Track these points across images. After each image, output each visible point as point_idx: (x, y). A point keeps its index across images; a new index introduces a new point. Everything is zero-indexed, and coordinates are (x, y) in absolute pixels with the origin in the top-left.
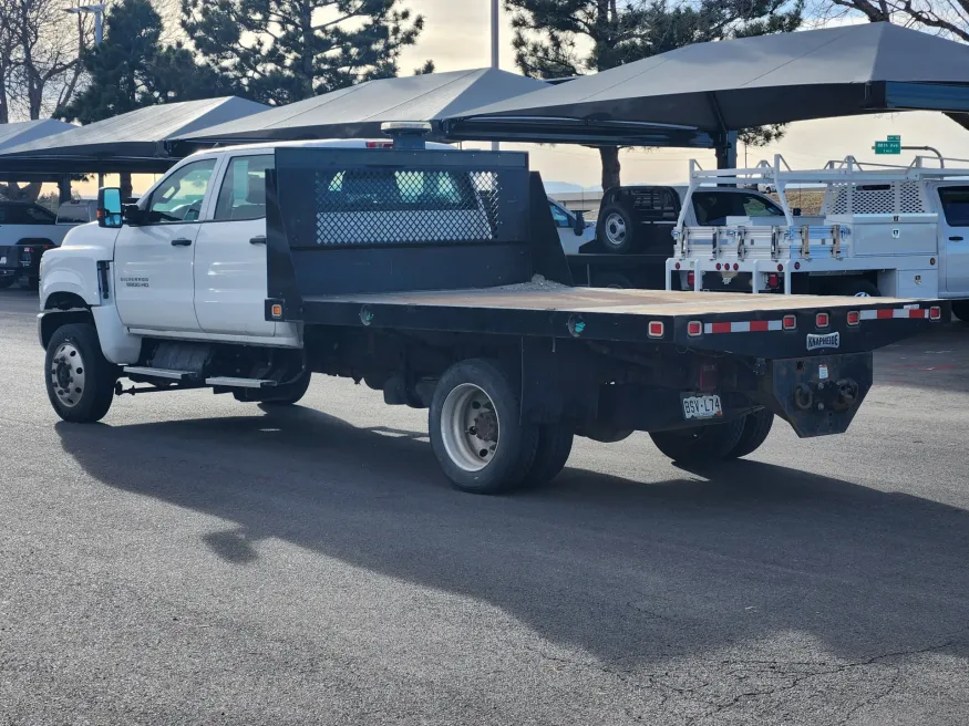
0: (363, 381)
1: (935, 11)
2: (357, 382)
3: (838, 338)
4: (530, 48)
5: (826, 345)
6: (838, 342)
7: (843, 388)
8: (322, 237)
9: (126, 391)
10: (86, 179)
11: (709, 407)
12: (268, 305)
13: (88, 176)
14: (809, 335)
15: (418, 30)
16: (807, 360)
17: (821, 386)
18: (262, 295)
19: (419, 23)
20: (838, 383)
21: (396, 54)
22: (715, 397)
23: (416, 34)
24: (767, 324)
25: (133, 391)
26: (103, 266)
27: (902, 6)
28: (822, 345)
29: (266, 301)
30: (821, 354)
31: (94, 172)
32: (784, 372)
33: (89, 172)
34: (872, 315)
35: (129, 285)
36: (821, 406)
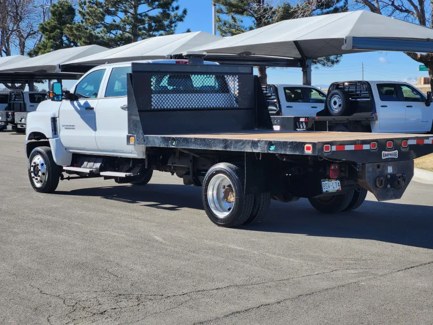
0: (175, 174)
1: (404, 6)
2: (173, 174)
3: (397, 153)
4: (223, 23)
5: (391, 157)
6: (397, 155)
7: (399, 177)
8: (154, 105)
9: (65, 178)
10: (43, 82)
11: (335, 186)
12: (128, 138)
13: (44, 81)
14: (383, 152)
15: (185, 15)
16: (382, 164)
17: (389, 176)
18: (125, 133)
19: (185, 12)
20: (397, 175)
21: (175, 26)
22: (338, 181)
23: (184, 17)
24: (362, 146)
25: (69, 178)
26: (54, 120)
27: (390, 3)
28: (389, 157)
29: (127, 136)
30: (388, 161)
31: (46, 79)
32: (371, 169)
33: (44, 79)
34: (414, 142)
35: (66, 128)
36: (389, 186)
